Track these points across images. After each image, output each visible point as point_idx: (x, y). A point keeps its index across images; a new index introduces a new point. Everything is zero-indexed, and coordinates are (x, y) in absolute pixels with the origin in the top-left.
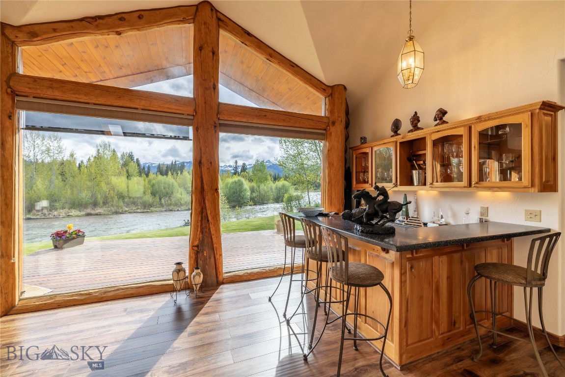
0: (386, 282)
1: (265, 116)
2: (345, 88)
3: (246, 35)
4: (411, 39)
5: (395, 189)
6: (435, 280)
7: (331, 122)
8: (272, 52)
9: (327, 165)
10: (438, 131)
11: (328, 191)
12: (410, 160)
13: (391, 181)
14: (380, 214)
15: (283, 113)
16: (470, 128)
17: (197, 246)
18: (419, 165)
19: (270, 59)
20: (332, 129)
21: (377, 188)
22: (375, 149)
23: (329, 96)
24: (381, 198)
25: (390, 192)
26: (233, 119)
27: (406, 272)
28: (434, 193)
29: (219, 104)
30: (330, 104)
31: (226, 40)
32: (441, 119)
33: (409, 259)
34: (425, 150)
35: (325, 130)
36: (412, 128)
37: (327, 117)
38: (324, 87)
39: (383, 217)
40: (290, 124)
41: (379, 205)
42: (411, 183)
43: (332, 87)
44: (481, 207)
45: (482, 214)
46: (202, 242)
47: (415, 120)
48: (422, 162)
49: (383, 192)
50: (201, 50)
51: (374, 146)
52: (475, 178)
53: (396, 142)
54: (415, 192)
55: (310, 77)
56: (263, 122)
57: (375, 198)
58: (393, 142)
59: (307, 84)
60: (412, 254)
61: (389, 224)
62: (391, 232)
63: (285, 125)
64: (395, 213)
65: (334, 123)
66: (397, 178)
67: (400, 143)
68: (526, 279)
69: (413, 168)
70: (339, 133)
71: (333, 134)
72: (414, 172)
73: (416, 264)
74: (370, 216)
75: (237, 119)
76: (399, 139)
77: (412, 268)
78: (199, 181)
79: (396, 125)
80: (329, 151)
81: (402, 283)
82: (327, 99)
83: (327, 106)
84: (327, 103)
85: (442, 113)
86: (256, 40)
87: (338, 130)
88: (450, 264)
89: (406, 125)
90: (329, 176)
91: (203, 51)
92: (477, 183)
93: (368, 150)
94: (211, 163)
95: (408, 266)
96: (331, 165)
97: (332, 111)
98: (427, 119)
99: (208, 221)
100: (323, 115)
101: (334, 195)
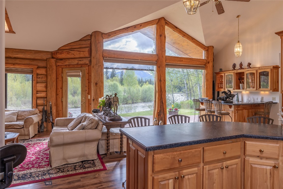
0: (231, 115)
1: (182, 60)
2: (213, 47)
3: (176, 28)
4: (239, 42)
5: (234, 91)
6: (244, 116)
7: (207, 62)
8: (185, 34)
9: (205, 80)
10: (248, 71)
11: (206, 91)
12: (239, 79)
13: (232, 88)
14: (229, 97)
15: (189, 59)
16: (257, 71)
17: (159, 113)
18: (242, 82)
19: (184, 36)
20: (208, 65)
21: (228, 90)
22: (226, 74)
23: (206, 51)
24: (229, 93)
25: (232, 92)
26: (171, 62)
27: (236, 113)
28: (248, 92)
29: (166, 56)
30: (207, 54)
31: (168, 30)
32: (249, 66)
33: (237, 110)
34: (244, 76)
35: (205, 65)
36: (240, 68)
37: (206, 60)
38: (205, 47)
39: (229, 99)
40: (191, 63)
41: (229, 95)
42: (240, 89)
43: (208, 47)
44: (262, 97)
45: (261, 99)
46: (160, 111)
47: (241, 65)
48: (243, 81)
49: (230, 91)
50: (160, 36)
51: (226, 73)
52: (258, 87)
53: (234, 73)
54: (241, 92)
55: (199, 43)
56: (181, 63)
57: (228, 93)
58: (233, 72)
59: (197, 46)
60: (237, 108)
61: (231, 100)
62: (232, 102)
63: (189, 64)
64: (233, 97)
65: (209, 63)
66: (234, 86)
67: (236, 73)
68: (264, 113)
69: (240, 83)
70: (211, 67)
71: (208, 67)
72: (241, 84)
73: (238, 111)
74: (226, 98)
75: (172, 62)
76: (235, 71)
77: (237, 112)
78: (160, 87)
79: (234, 66)
80: (206, 74)
81: (235, 116)
82: (206, 52)
83: (206, 55)
84: (206, 53)
85: (249, 64)
86: (179, 30)
87: (210, 65)
88: (248, 112)
89: (238, 67)
90: (207, 85)
91: (161, 37)
92: (259, 89)
93: (223, 75)
94: (164, 80)
95: (236, 112)
96: (207, 80)
97: (208, 57)
98: (245, 65)
99: (163, 103)
100: (203, 58)
101: (208, 93)
